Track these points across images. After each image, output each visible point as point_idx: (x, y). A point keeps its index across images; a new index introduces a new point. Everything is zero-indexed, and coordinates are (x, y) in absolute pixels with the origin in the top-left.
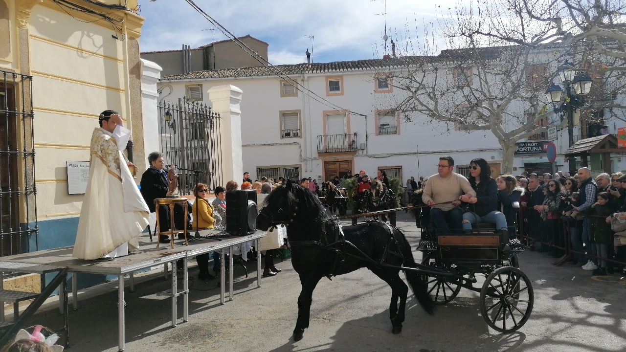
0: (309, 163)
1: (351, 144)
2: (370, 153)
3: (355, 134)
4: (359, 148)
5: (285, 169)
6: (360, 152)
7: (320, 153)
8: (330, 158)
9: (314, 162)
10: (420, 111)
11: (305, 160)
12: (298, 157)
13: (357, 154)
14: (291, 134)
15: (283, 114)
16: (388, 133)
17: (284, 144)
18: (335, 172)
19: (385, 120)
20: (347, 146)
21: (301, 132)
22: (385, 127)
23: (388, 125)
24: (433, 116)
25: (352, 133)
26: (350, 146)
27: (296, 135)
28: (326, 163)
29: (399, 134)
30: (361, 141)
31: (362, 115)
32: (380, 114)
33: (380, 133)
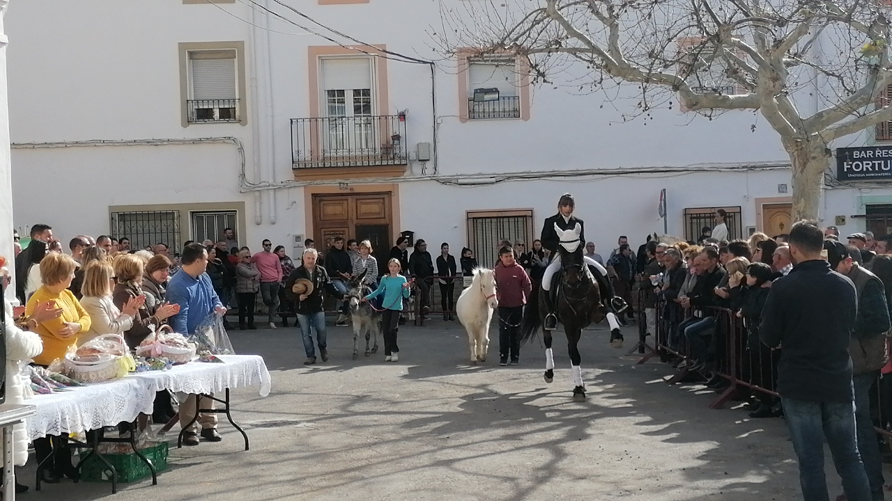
0: (268, 197)
1: (391, 146)
2: (443, 172)
3: (402, 116)
4: (413, 156)
5: (197, 216)
6: (417, 168)
7: (302, 171)
8: (330, 185)
9: (282, 195)
10: (574, 51)
11: (255, 189)
12: (234, 180)
13: (407, 172)
14: (217, 114)
15: (191, 54)
16: (494, 115)
17: (194, 142)
18: (344, 223)
19: (487, 77)
20: (378, 151)
21: (243, 108)
22: (487, 97)
23: (496, 91)
24: (608, 67)
25: (393, 111)
26: (387, 149)
27: (227, 114)
28: (317, 199)
29: (527, 118)
30: (416, 136)
31: (424, 62)
32: (475, 57)
33: (472, 115)
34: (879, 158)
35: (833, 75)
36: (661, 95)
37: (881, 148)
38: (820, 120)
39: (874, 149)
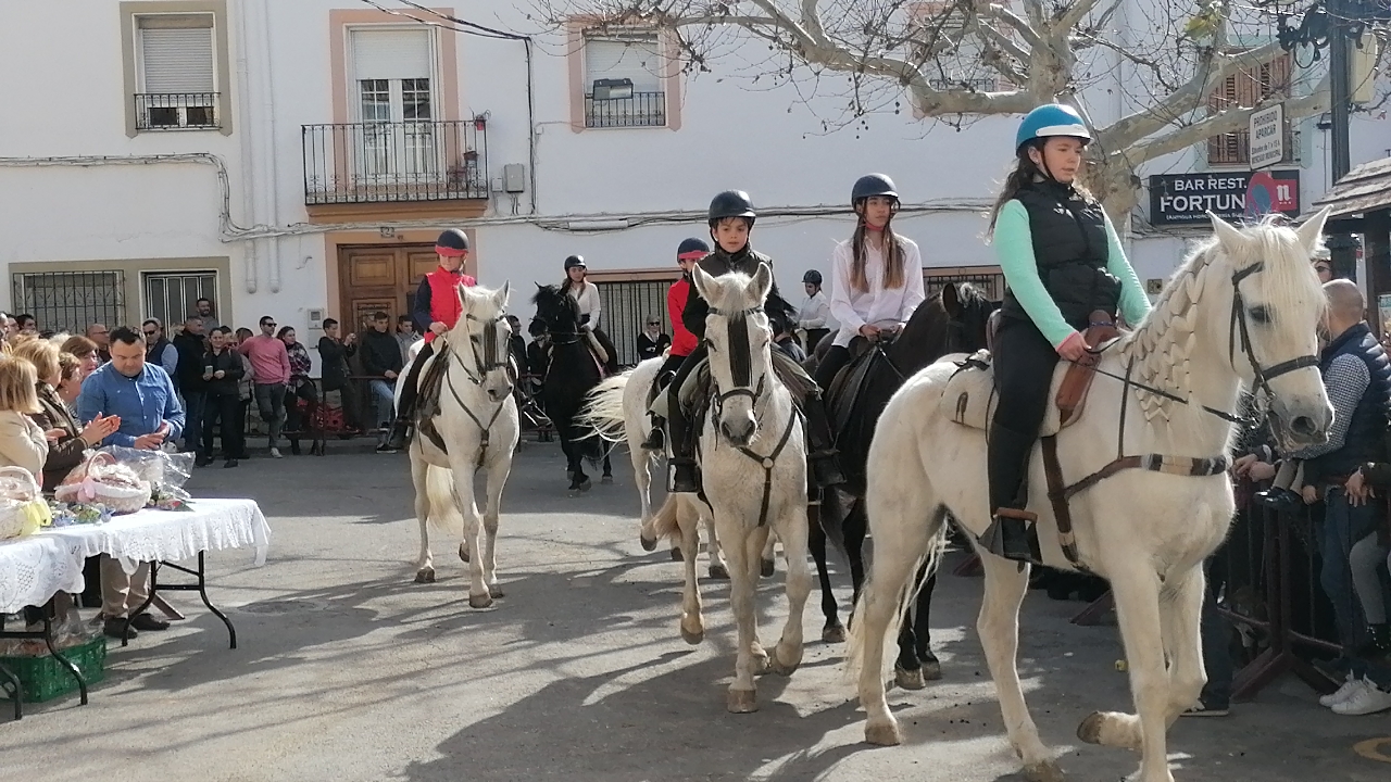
0: (267, 250)
1: (462, 170)
2: (546, 211)
3: (480, 122)
4: (498, 185)
5: (153, 279)
6: (504, 205)
7: (320, 207)
8: (366, 230)
9: (288, 246)
10: (748, 22)
11: (248, 237)
12: (213, 221)
13: (488, 213)
14: (183, 117)
15: (141, 20)
16: (627, 122)
17: (147, 161)
18: (389, 291)
19: (613, 61)
20: (443, 178)
21: (226, 107)
22: (614, 93)
23: (627, 83)
24: (801, 48)
25: (466, 114)
26: (457, 174)
27: (200, 117)
28: (346, 253)
29: (676, 126)
30: (502, 154)
31: (515, 37)
32: (594, 30)
33: (592, 121)
34: (1213, 191)
35: (1144, 62)
36: (882, 91)
37: (1217, 176)
38: (1124, 131)
39: (1204, 176)
